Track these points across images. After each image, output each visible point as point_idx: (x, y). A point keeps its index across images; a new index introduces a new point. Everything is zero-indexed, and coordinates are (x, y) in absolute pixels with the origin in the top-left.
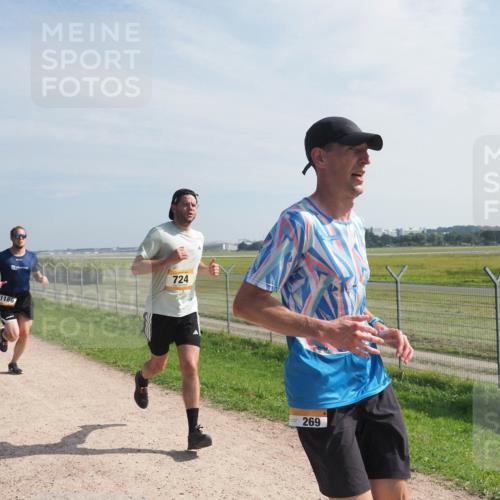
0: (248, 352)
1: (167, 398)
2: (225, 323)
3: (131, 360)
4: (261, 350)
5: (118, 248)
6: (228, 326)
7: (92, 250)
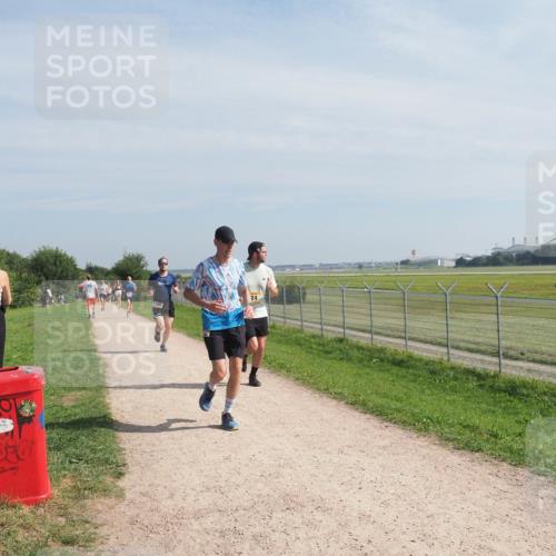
0: (473, 384)
1: (387, 432)
2: (445, 350)
3: (344, 387)
4: (489, 382)
5: (321, 265)
6: (448, 353)
7: (293, 267)
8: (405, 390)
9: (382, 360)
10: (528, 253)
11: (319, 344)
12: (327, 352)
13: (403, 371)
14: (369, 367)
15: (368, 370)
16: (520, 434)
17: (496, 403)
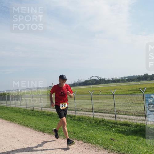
0: (69, 119)
1: (45, 136)
3: (33, 124)
4: (73, 118)
8: (50, 123)
9: (44, 115)
10: (82, 83)
11: (26, 112)
12: (28, 114)
13: (50, 117)
14: (41, 117)
15: (40, 118)
16: (80, 132)
17: (75, 124)
